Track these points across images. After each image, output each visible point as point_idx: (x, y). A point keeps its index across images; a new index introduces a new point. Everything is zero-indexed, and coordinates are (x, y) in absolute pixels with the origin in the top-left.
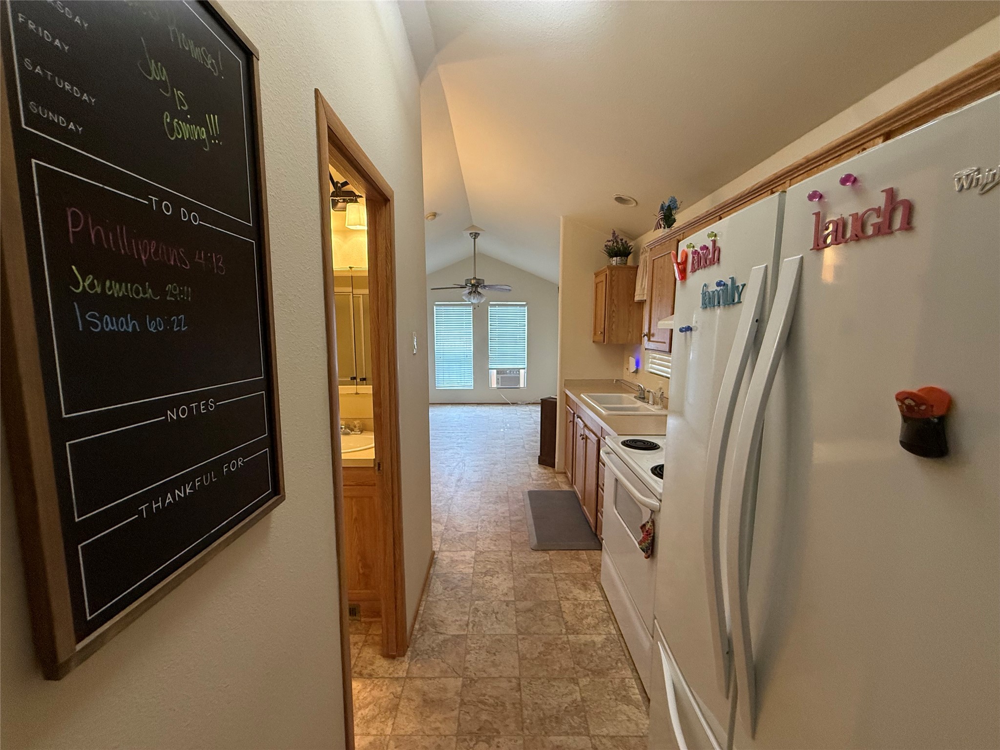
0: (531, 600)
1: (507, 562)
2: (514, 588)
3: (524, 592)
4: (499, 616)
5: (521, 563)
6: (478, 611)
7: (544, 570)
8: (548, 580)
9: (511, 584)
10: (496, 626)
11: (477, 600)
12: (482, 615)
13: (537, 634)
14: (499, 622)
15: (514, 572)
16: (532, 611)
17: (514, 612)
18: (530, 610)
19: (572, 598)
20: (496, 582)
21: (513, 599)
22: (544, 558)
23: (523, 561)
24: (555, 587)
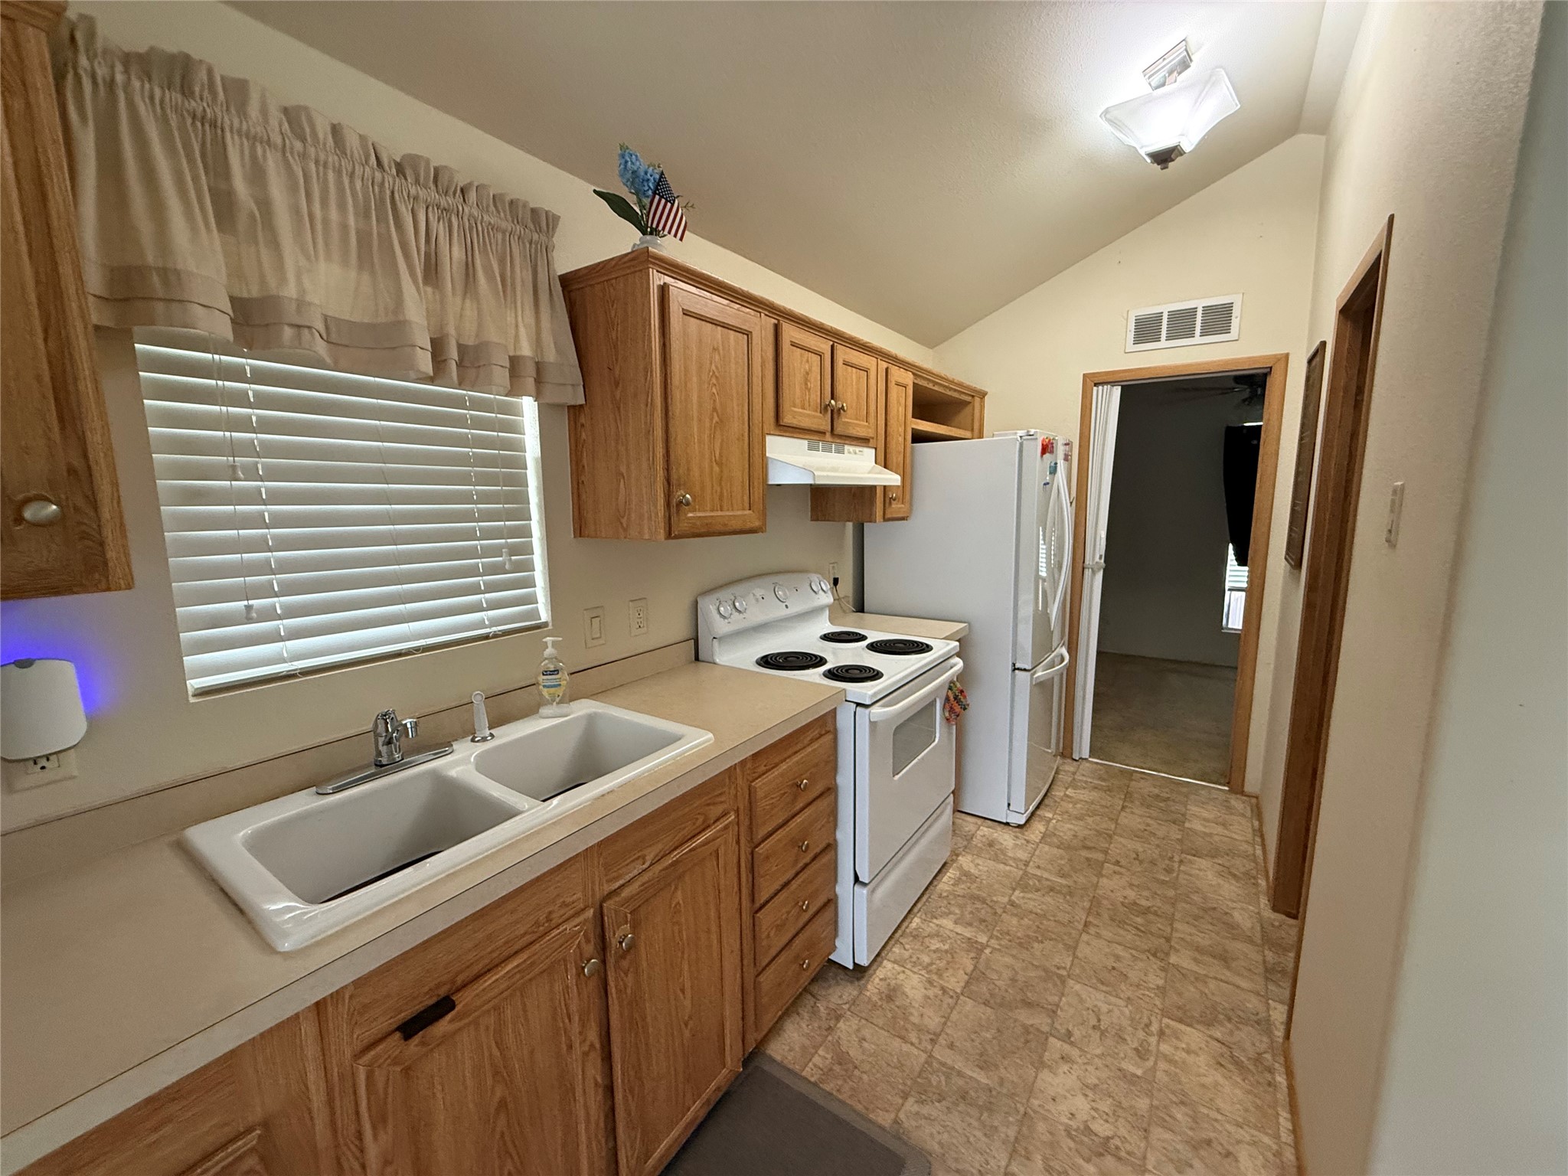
0: (1016, 1021)
1: (1028, 1159)
2: (1040, 1065)
3: (1021, 1045)
4: (1093, 1021)
5: (990, 1131)
6: (1136, 1049)
7: (944, 1073)
8: (951, 1046)
9: (1045, 1075)
10: (1104, 1008)
11: (1138, 1077)
12: (1128, 1038)
13: (1033, 965)
14: (1095, 1009)
15: (1022, 1110)
16: (1024, 1000)
17: (1059, 1012)
18: (1028, 1004)
19: (935, 986)
20: (1081, 1105)
21: (1052, 1040)
22: (917, 1113)
23: (979, 1134)
24: (949, 1024)
